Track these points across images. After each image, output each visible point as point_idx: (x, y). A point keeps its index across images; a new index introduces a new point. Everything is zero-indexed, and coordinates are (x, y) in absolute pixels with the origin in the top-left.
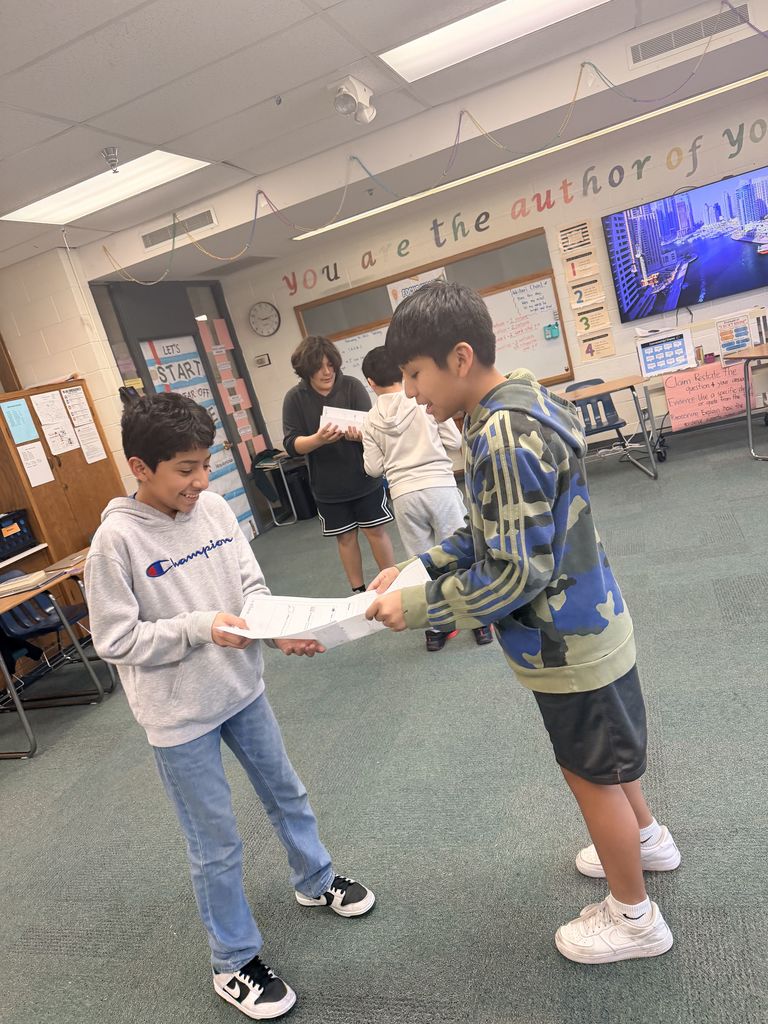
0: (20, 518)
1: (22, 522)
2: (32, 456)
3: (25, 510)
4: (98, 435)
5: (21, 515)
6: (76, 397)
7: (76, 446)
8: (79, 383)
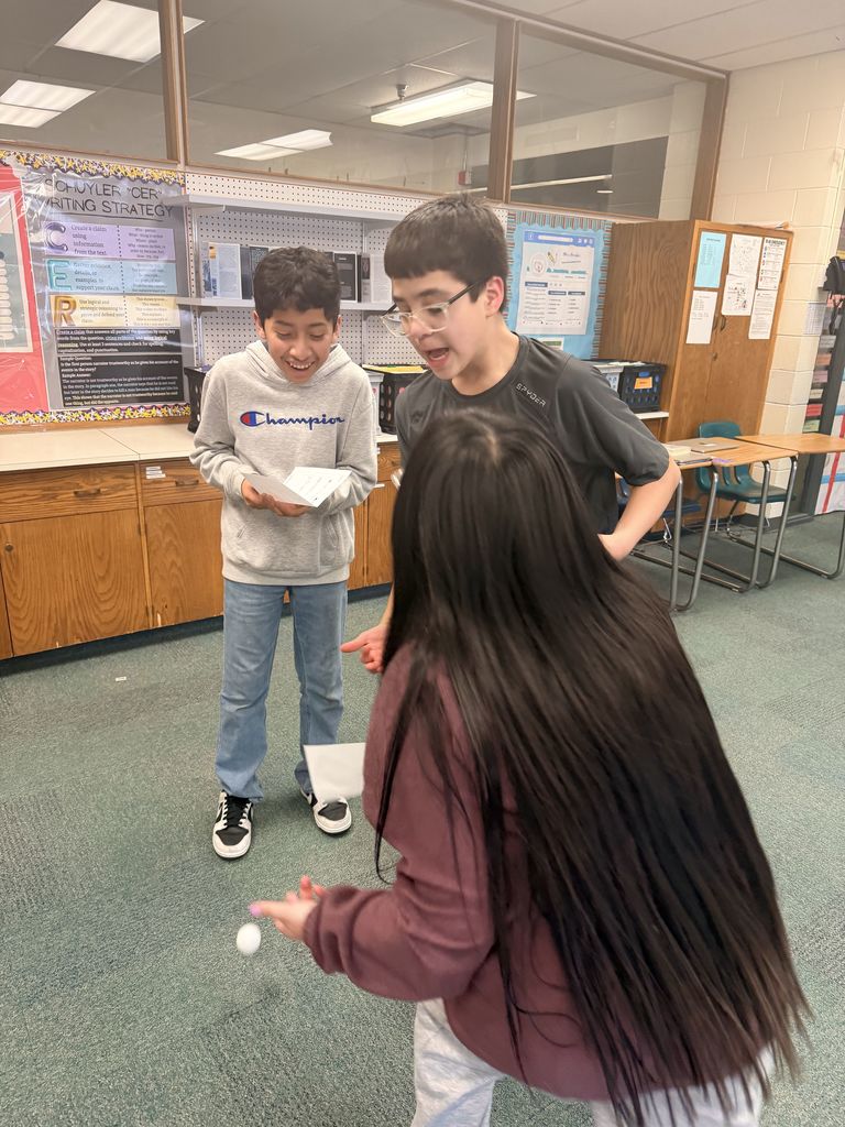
0: (658, 373)
1: (657, 379)
2: (702, 307)
3: (665, 366)
4: (773, 309)
5: (659, 371)
6: (776, 252)
7: (746, 312)
8: (786, 235)
